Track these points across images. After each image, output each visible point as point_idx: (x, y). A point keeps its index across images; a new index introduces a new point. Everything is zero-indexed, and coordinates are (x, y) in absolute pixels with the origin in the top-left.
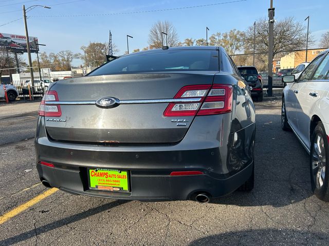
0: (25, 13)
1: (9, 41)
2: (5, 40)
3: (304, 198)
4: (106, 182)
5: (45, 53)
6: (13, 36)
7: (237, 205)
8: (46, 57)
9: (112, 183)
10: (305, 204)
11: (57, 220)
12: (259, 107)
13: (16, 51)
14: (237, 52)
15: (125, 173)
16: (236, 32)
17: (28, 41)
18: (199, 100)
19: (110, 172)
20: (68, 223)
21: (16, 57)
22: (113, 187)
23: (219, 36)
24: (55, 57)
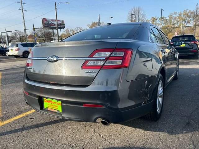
0: (56, 7)
1: (50, 23)
2: (48, 22)
3: (195, 131)
4: (51, 106)
5: (68, 29)
6: (52, 20)
7: (143, 129)
8: (68, 31)
9: (54, 107)
10: (193, 135)
11: (35, 124)
12: (194, 63)
13: (53, 28)
14: (188, 25)
15: (60, 102)
16: (188, 11)
17: (57, 22)
18: (104, 59)
19: (53, 101)
20: (40, 127)
21: (53, 31)
22: (55, 110)
23: (175, 15)
24: (73, 31)
